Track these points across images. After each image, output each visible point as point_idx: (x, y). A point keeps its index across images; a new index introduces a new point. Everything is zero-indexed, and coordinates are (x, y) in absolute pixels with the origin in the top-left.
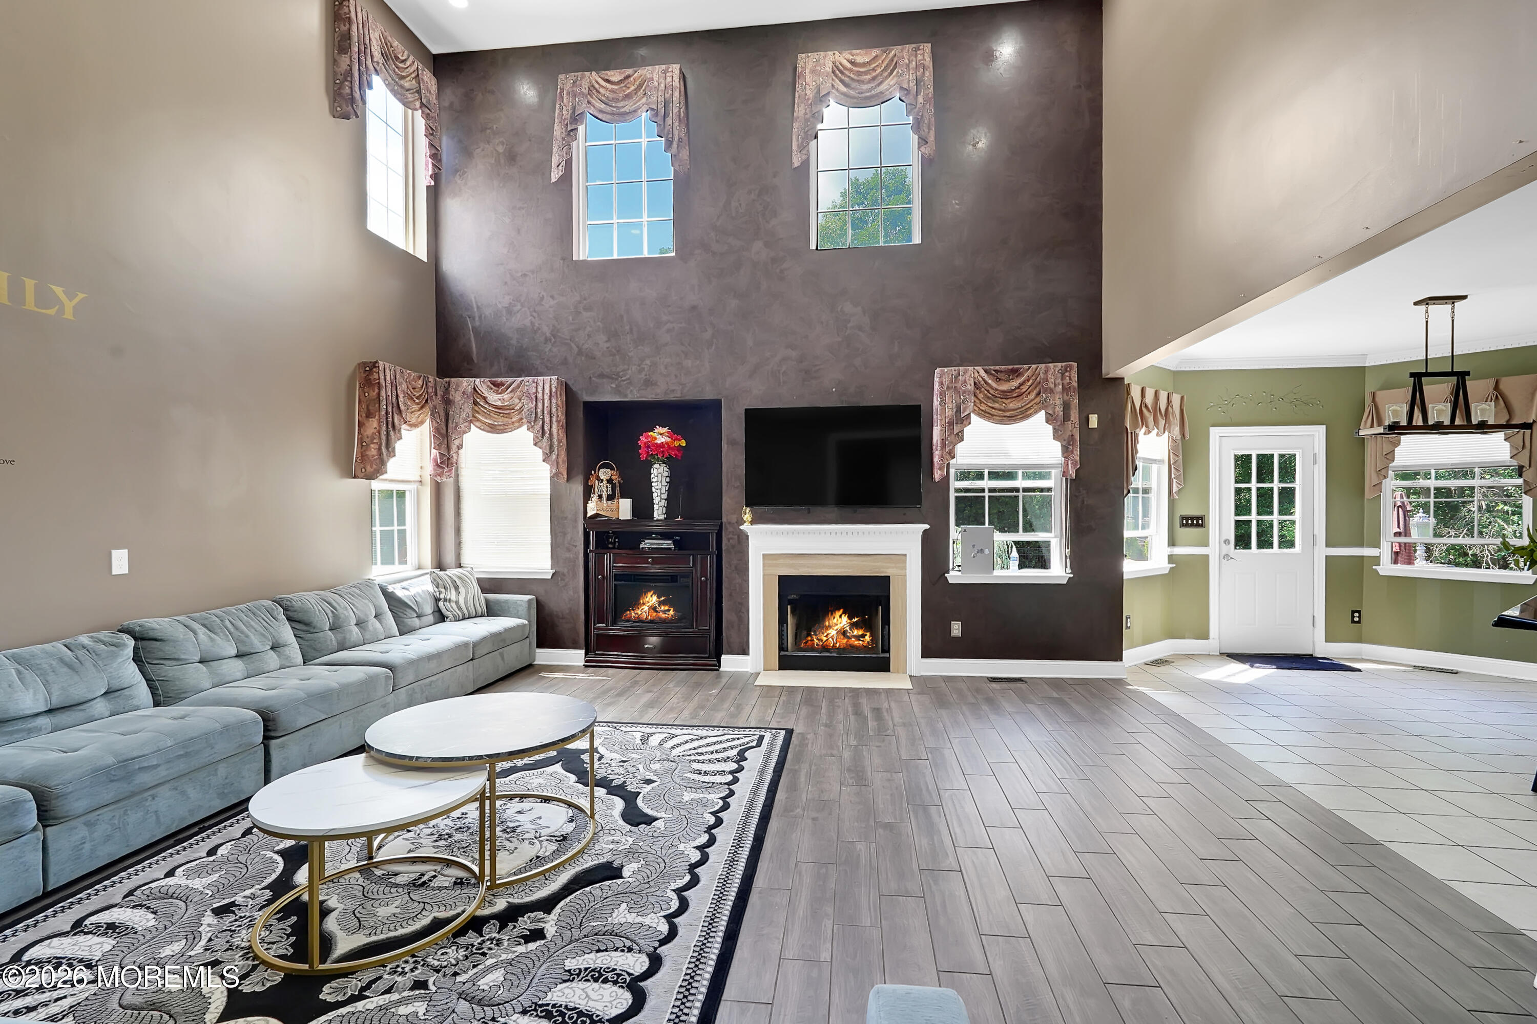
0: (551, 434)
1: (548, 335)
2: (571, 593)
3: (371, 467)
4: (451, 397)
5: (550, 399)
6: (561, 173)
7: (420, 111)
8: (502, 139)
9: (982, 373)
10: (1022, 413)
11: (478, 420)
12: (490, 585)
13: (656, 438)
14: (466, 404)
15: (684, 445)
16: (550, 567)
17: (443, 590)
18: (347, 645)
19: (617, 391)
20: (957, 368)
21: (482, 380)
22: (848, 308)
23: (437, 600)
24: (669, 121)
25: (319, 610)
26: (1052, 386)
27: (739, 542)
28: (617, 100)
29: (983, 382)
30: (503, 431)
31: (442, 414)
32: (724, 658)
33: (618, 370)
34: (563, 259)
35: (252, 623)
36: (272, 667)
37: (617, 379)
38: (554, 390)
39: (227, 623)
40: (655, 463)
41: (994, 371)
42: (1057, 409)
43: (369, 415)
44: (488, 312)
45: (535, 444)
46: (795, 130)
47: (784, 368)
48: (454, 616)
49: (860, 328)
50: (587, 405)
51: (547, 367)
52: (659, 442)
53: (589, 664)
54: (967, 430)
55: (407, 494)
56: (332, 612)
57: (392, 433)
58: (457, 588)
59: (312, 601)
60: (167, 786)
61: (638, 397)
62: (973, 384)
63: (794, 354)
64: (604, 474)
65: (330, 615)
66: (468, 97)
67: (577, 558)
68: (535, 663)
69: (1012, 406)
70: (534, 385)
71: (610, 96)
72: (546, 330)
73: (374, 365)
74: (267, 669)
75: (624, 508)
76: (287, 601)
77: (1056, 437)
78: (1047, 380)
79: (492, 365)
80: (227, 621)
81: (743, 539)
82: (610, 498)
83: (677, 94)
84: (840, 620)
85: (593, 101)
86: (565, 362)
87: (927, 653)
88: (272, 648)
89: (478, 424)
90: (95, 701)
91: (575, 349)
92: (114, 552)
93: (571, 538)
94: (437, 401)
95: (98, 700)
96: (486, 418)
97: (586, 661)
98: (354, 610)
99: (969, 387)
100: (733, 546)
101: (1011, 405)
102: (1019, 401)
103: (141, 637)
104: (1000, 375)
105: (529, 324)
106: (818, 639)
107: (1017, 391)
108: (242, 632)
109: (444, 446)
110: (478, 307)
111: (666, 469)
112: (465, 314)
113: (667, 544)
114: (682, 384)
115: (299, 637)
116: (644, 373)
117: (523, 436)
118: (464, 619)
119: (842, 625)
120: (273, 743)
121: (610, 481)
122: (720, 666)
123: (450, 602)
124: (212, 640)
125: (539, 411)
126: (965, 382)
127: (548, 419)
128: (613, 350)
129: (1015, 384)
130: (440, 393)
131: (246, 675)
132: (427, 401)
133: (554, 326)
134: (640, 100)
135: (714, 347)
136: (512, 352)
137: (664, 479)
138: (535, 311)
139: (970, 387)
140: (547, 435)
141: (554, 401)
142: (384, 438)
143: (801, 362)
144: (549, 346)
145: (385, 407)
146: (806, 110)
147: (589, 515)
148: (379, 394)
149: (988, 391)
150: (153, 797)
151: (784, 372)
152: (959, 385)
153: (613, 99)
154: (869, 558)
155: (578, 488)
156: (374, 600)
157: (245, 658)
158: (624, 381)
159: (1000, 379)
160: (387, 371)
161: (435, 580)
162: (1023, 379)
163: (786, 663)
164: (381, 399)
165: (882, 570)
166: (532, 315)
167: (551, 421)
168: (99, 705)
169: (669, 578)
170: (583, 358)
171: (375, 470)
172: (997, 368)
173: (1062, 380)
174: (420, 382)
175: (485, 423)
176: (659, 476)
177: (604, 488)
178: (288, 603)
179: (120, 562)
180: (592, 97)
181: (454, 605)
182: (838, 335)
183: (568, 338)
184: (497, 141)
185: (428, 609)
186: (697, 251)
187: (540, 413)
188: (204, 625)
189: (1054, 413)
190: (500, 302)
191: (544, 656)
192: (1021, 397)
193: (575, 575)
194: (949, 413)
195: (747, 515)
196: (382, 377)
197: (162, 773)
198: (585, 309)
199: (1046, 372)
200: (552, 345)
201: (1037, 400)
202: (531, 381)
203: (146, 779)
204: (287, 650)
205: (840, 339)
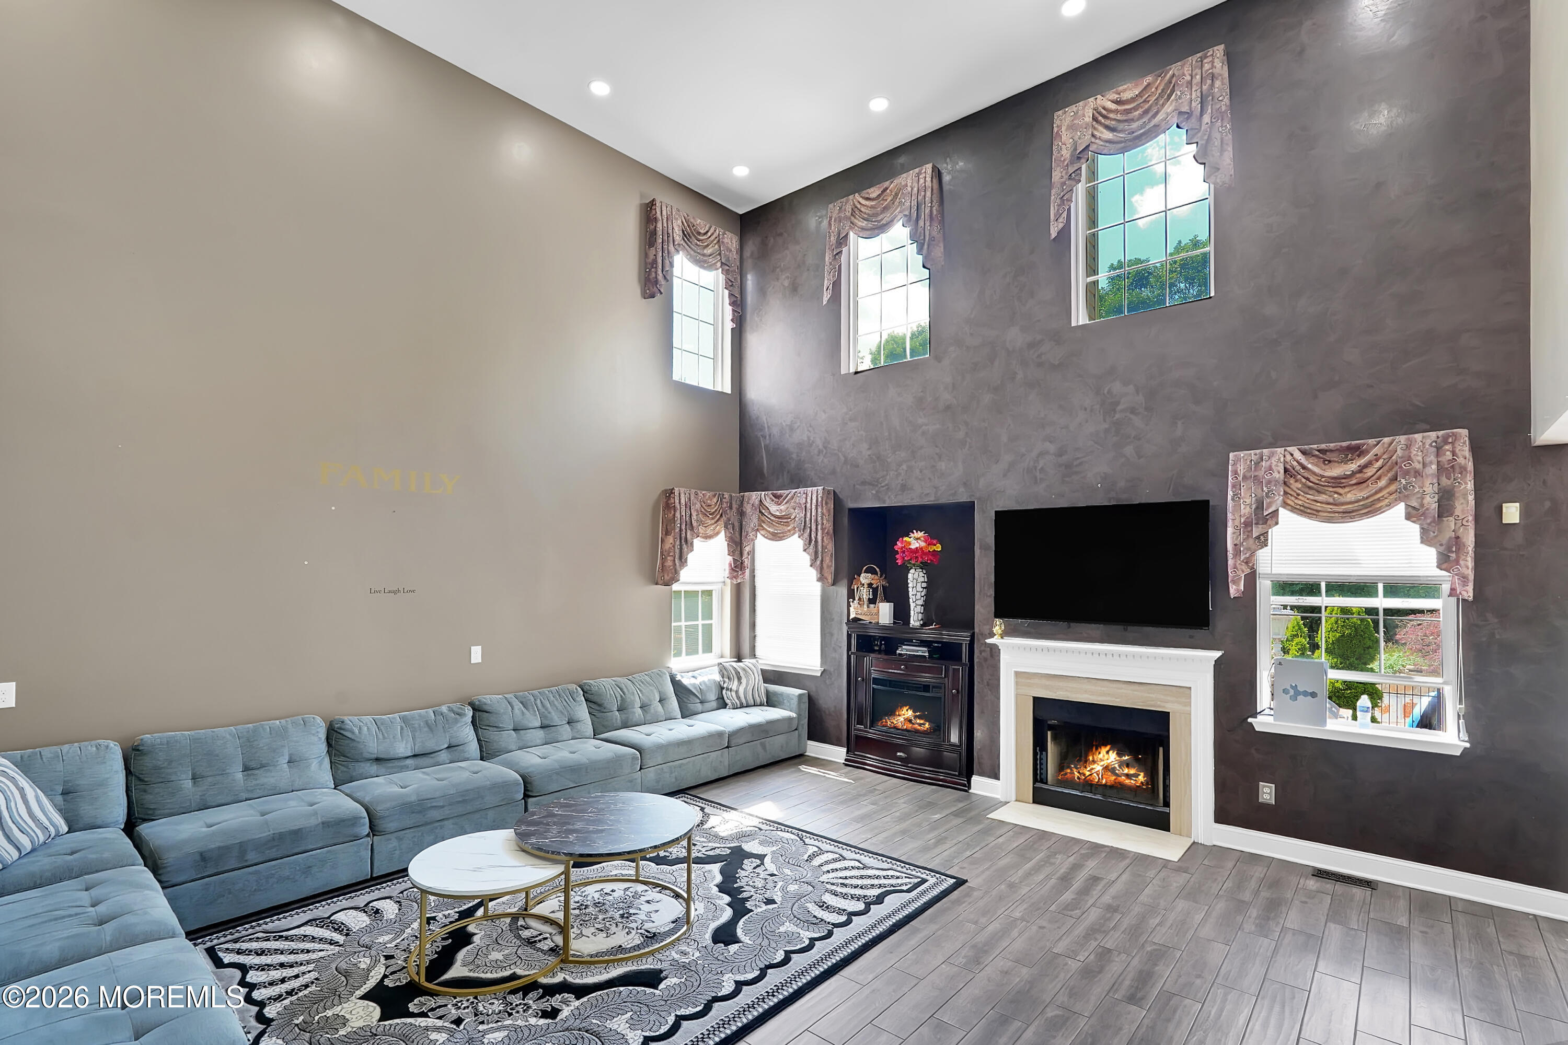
0: (816, 541)
1: (821, 447)
2: (836, 691)
3: (668, 576)
4: (744, 510)
5: (817, 509)
6: (829, 296)
7: (720, 270)
8: (788, 274)
9: (1298, 455)
10: (1365, 507)
11: (764, 529)
12: (773, 677)
13: (910, 543)
14: (754, 515)
15: (939, 550)
16: (819, 666)
17: (727, 680)
18: (629, 724)
19: (877, 497)
20: (1258, 451)
21: (766, 493)
22: (1117, 387)
23: (722, 688)
24: (921, 223)
25: (610, 694)
26: (1419, 466)
27: (992, 656)
28: (876, 215)
29: (1298, 468)
30: (781, 539)
31: (737, 524)
32: (975, 779)
33: (878, 476)
34: (833, 375)
35: (556, 703)
36: (565, 738)
37: (877, 485)
38: (820, 499)
39: (538, 702)
40: (911, 568)
41: (1319, 451)
42: (1428, 499)
43: (667, 533)
44: (775, 431)
45: (805, 550)
46: (1052, 198)
47: (1041, 463)
48: (733, 704)
49: (1133, 411)
50: (852, 511)
51: (819, 477)
52: (913, 547)
53: (849, 763)
54: (1274, 533)
55: (714, 592)
56: (621, 696)
57: (684, 546)
58: (739, 679)
59: (608, 686)
60: (451, 821)
61: (895, 503)
62: (1282, 471)
63: (1052, 448)
64: (865, 578)
65: (619, 698)
66: (764, 243)
67: (842, 659)
68: (807, 754)
69: (1350, 497)
70: (804, 496)
71: (870, 212)
72: (819, 443)
73: (671, 492)
74: (560, 739)
75: (885, 613)
76: (588, 685)
77: (1426, 539)
78: (1409, 458)
79: (778, 479)
80: (539, 700)
81: (994, 651)
82: (872, 601)
83: (929, 194)
84: (1106, 756)
85: (856, 221)
86: (833, 472)
87: (1222, 816)
88: (568, 723)
89: (762, 532)
90: (441, 752)
91: (842, 458)
92: (472, 647)
93: (837, 639)
94: (733, 515)
95: (443, 751)
96: (769, 527)
97: (846, 760)
98: (641, 695)
99: (1276, 475)
100: (986, 660)
101: (1349, 495)
102: (1361, 490)
103: (477, 709)
104: (1328, 456)
105: (806, 439)
106: (1079, 772)
107: (1358, 475)
108: (546, 709)
109: (737, 552)
110: (768, 427)
111: (922, 574)
112: (759, 434)
113: (923, 651)
114: (935, 488)
115: (593, 715)
116: (900, 478)
117: (795, 543)
118: (742, 707)
119: (1109, 761)
120: (530, 800)
121: (870, 585)
122: (969, 787)
123: (731, 691)
124: (523, 713)
125: (808, 519)
126: (1270, 468)
127: (815, 527)
128: (874, 457)
129: (1353, 466)
130: (735, 506)
131: (544, 742)
132: (721, 515)
133: (825, 438)
134: (896, 209)
135: (967, 447)
136: (793, 465)
137: (919, 585)
138: (811, 426)
139: (1279, 475)
140: (813, 542)
141: (819, 510)
142: (677, 551)
143: (1061, 456)
144: (821, 457)
145: (679, 525)
146: (1061, 172)
147: (851, 618)
148: (674, 515)
149: (1307, 479)
150: (442, 827)
151: (1042, 469)
152: (1261, 473)
153: (873, 214)
154: (1142, 688)
155: (843, 591)
156: (660, 687)
157: (546, 729)
158: (883, 487)
159: (1330, 461)
160: (682, 496)
161: (721, 671)
162: (1363, 461)
163: (1041, 797)
164: (676, 519)
165: (1162, 704)
166: (808, 430)
167: (817, 529)
168: (442, 755)
169: (922, 686)
170: (849, 467)
171: (671, 578)
172: (1323, 446)
173: (1438, 455)
174: (715, 500)
175: (769, 532)
176: (916, 581)
177: (865, 593)
178: (588, 687)
179: (476, 654)
180: (855, 218)
181: (734, 694)
182: (1105, 421)
183: (836, 448)
184: (784, 277)
185: (712, 696)
186: (952, 349)
187: (808, 522)
188: (522, 703)
189: (1422, 505)
190: (784, 421)
191: (815, 749)
192: (1365, 485)
193: (840, 675)
194: (1245, 510)
195: (997, 628)
196: (677, 501)
197: (447, 812)
198: (851, 420)
199: (1408, 447)
200: (824, 456)
201: (1393, 488)
202: (802, 492)
203: (435, 814)
204: (578, 725)
205: (1107, 426)
